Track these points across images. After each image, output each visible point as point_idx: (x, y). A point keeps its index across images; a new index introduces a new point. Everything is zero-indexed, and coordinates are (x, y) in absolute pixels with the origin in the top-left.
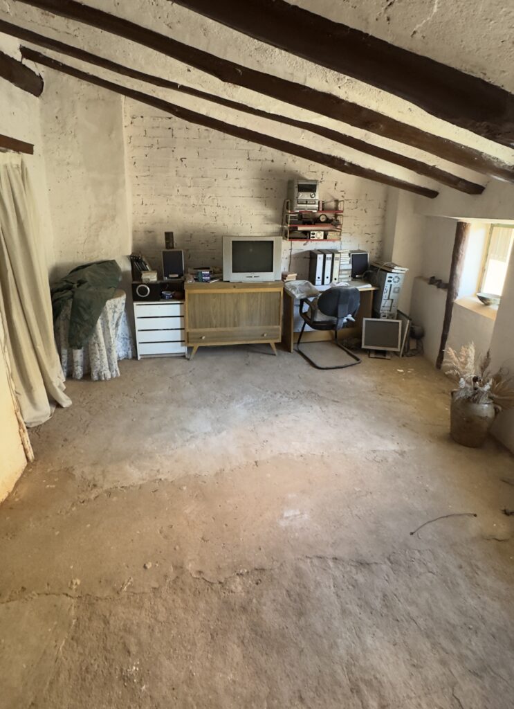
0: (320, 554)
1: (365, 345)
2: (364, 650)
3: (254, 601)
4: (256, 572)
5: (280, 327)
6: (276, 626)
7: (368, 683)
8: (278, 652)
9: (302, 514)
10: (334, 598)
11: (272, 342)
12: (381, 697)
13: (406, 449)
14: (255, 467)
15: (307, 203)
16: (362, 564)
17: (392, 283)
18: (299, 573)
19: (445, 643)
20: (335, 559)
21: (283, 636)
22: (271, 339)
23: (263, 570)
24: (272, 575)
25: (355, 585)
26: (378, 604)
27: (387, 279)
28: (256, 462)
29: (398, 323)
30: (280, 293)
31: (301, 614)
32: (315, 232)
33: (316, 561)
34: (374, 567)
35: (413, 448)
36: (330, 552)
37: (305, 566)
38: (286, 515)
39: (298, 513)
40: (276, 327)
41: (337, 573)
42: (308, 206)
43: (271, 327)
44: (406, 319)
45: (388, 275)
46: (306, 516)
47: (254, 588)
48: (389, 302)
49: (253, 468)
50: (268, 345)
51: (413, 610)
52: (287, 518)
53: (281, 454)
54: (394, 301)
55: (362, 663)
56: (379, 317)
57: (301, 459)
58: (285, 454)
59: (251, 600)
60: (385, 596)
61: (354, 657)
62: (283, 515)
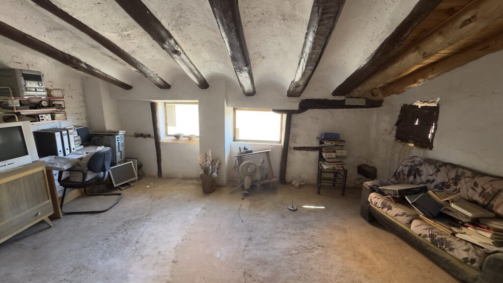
0: (242, 250)
1: (116, 184)
2: (280, 249)
3: (259, 278)
4: (245, 276)
5: (50, 201)
6: (270, 272)
7: (289, 251)
8: (279, 274)
9: (220, 250)
10: (262, 252)
11: (45, 218)
12: (292, 249)
13: (203, 206)
14: (177, 263)
15: (36, 91)
16: (250, 239)
17: (119, 141)
18: (250, 259)
19: (278, 230)
20: (246, 246)
21: (274, 271)
22: (44, 215)
23: (245, 272)
24: (248, 269)
25: (257, 244)
26: (265, 241)
27: (117, 139)
28: (173, 262)
29: (131, 163)
30: (43, 171)
31: (266, 263)
32: (44, 115)
33: (245, 252)
34: (252, 236)
35: (204, 204)
36: (243, 247)
37: (247, 257)
38: (218, 256)
39: (219, 252)
40: (46, 202)
41: (252, 248)
42: (38, 93)
43: (42, 204)
44: (134, 160)
45: (117, 136)
46: (222, 249)
47: (253, 278)
48: (119, 153)
49: (178, 264)
50: (43, 222)
51: (268, 233)
52: (220, 256)
53: (175, 248)
54: (122, 152)
55: (284, 251)
56: (116, 165)
57: (185, 241)
58: (176, 246)
59: (258, 280)
60: (263, 238)
61: (282, 252)
62: (218, 258)
